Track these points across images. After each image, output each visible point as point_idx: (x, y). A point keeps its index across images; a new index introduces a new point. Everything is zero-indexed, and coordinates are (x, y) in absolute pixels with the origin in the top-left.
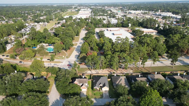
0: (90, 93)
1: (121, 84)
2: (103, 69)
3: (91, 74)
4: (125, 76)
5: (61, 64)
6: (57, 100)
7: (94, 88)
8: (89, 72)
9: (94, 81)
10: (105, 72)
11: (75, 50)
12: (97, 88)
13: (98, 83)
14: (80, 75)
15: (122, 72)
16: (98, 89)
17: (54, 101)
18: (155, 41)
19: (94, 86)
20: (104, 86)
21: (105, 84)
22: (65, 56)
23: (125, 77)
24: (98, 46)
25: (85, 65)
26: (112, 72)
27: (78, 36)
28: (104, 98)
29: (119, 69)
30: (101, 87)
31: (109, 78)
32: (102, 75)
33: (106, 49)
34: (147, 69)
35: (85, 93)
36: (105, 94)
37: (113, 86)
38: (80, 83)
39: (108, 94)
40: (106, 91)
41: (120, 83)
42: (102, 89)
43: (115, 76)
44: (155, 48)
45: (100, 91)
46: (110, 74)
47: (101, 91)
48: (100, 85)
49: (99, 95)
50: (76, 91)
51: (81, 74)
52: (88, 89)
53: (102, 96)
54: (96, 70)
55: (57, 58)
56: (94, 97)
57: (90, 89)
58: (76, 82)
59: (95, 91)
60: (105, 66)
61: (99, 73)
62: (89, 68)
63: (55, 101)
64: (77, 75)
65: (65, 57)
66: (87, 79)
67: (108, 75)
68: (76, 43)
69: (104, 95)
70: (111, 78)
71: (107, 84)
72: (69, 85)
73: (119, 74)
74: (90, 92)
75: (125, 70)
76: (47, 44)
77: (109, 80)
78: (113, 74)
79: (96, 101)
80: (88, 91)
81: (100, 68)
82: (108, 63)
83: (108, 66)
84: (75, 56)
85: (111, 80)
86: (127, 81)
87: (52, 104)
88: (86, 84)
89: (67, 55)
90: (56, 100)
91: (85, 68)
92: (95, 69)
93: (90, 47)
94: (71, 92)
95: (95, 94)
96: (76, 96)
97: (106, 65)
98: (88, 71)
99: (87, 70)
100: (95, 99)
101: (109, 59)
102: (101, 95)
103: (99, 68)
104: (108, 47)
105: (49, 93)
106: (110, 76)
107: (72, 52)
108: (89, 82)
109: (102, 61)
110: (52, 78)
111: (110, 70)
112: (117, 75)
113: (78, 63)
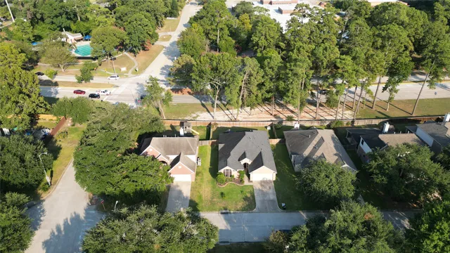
0: (207, 190)
1: (323, 156)
2: (252, 106)
3: (210, 124)
4: (329, 127)
5: (113, 90)
6: (76, 219)
7: (222, 171)
8: (204, 117)
9: (221, 146)
10: (258, 117)
11: (164, 53)
12: (231, 169)
13: (235, 152)
14: (172, 126)
15: (318, 117)
16: (235, 174)
17: (61, 223)
18: (424, 17)
19: (221, 163)
20: (258, 163)
21: (260, 155)
22: (128, 69)
23: (331, 132)
24: (234, 39)
25: (192, 95)
26: (281, 116)
27: (175, 16)
28: (260, 211)
29: (306, 109)
30: (248, 170)
31: (272, 136)
32: (249, 126)
33: (263, 42)
34: (401, 106)
35: (187, 192)
36: (264, 194)
37: (291, 166)
38: (168, 151)
39: (272, 196)
40: (263, 183)
41: (318, 154)
42: (249, 176)
43: (297, 129)
44: (423, 39)
45: (241, 181)
46: (276, 123)
47: (246, 182)
48: (243, 162)
49: (240, 196)
50: (148, 184)
51: (178, 123)
52: (197, 174)
53: (250, 203)
54: (227, 112)
55: (104, 75)
56: (222, 205)
57: (207, 176)
58: (153, 149)
59: (222, 182)
60: (260, 95)
61: (239, 118)
62: (203, 105)
63: (66, 223)
64: (160, 125)
65: (130, 71)
66: (196, 139)
67: (271, 126)
68: (169, 33)
69: (258, 199)
70: (282, 137)
71: (268, 157)
72: (123, 161)
73: (307, 124)
74: (204, 186)
75: (326, 110)
76: (79, 36)
77: (275, 141)
78: (289, 124)
79: (229, 221)
80: (199, 181)
81: (240, 103)
82: (269, 85)
83: (270, 95)
84: (163, 68)
85: (283, 142)
86: (340, 145)
87: (53, 233)
88: (189, 156)
89: (136, 64)
90: (72, 220)
91: (193, 105)
92: (223, 107)
93: (208, 41)
94: (129, 188)
95: (222, 194)
96: (144, 209)
97: (263, 91)
98: (202, 111)
99: (198, 110)
100: (225, 213)
101: (276, 70)
102: (246, 199)
103: (237, 103)
104: (268, 37)
105: (51, 190)
106: (277, 130)
107: (153, 58)
108: (201, 149)
109: (250, 75)
110: (73, 135)
111: (275, 109)
112: (302, 127)
113: (169, 88)
